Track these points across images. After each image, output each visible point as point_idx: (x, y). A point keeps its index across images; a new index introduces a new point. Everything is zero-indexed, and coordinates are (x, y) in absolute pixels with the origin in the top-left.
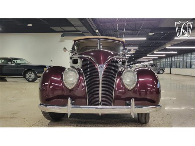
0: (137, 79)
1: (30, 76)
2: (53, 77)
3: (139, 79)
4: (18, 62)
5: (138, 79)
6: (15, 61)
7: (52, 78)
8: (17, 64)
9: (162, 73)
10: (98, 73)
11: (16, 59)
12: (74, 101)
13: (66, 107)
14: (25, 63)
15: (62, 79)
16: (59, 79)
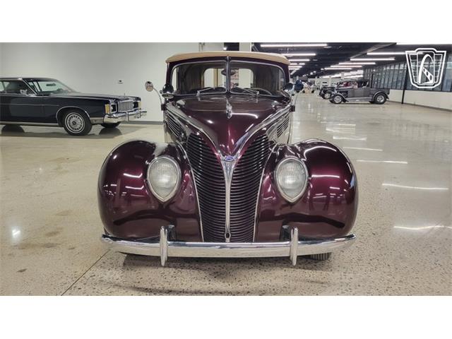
0: (307, 175)
1: (74, 123)
2: (127, 173)
3: (313, 176)
4: (44, 87)
5: (310, 175)
6: (35, 83)
7: (125, 174)
8: (41, 93)
9: (382, 101)
10: (223, 173)
11: (37, 80)
12: (173, 226)
13: (157, 245)
14: (59, 91)
15: (145, 176)
16: (139, 177)
